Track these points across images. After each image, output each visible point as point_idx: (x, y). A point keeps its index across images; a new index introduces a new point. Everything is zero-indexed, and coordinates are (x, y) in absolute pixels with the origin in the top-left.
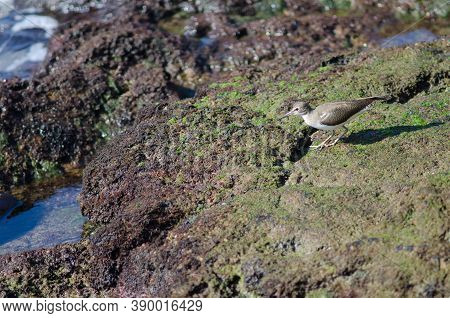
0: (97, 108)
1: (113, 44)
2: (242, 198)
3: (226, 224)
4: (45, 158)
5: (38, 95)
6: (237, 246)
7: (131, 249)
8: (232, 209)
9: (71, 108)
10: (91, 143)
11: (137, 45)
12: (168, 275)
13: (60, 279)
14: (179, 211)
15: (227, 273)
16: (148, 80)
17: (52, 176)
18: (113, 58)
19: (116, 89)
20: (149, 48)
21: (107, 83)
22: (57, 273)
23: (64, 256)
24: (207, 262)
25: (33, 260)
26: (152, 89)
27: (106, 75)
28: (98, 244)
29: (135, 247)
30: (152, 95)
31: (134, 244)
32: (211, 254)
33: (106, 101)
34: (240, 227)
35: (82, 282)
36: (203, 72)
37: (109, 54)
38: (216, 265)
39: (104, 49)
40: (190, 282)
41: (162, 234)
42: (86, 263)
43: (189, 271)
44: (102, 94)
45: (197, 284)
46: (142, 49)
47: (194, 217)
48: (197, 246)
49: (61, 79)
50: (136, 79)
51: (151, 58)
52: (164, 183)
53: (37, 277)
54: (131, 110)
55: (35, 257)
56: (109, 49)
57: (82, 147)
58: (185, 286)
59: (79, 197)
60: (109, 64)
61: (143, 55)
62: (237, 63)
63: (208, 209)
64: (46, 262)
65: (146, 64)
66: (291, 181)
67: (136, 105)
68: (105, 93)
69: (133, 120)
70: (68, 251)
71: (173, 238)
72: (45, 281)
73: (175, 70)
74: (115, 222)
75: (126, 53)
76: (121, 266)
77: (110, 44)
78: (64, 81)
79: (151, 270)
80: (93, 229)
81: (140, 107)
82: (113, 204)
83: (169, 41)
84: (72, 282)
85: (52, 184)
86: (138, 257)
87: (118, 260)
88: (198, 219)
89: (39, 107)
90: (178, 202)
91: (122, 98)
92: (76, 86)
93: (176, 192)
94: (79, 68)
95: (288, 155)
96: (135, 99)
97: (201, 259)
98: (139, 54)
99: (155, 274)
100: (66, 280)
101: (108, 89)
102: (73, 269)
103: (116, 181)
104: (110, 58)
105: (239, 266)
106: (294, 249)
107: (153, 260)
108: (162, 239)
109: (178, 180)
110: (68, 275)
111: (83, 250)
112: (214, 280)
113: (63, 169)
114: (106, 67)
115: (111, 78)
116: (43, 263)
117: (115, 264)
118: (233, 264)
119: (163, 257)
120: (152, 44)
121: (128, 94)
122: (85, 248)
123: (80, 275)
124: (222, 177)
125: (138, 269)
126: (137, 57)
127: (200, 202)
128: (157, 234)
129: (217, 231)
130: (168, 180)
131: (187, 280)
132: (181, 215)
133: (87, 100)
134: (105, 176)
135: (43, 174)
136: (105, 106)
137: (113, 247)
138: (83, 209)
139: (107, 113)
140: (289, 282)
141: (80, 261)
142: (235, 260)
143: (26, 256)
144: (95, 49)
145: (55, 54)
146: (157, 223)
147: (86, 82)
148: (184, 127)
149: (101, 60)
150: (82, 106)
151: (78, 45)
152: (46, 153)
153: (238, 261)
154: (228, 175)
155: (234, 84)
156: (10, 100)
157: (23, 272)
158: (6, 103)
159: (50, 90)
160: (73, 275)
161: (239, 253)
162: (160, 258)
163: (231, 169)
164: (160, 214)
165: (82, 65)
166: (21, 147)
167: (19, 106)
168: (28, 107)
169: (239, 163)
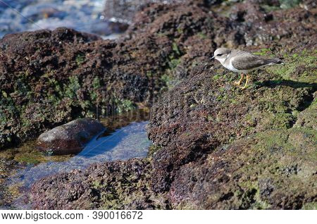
0: (164, 64)
1: (178, 21)
2: (262, 135)
3: (249, 152)
4: (125, 98)
5: (123, 53)
6: (256, 168)
7: (181, 165)
8: (254, 142)
9: (146, 64)
10: (158, 90)
11: (194, 21)
12: (206, 185)
13: (130, 183)
14: (217, 141)
15: (248, 186)
16: (201, 47)
17: (129, 111)
18: (177, 30)
19: (178, 52)
20: (203, 24)
21: (172, 47)
22: (129, 179)
23: (134, 167)
24: (234, 178)
25: (112, 169)
26: (204, 54)
27: (171, 42)
28: (158, 161)
29: (184, 164)
30: (203, 58)
31: (184, 162)
32: (238, 173)
33: (170, 60)
34: (259, 155)
35: (145, 186)
36: (240, 44)
37: (175, 28)
38: (240, 180)
39: (171, 23)
40: (222, 192)
41: (204, 156)
42: (149, 173)
43: (221, 183)
44: (168, 55)
45: (226, 193)
46: (197, 25)
47: (227, 146)
48: (228, 166)
49: (139, 43)
50: (192, 46)
51: (204, 32)
52: (207, 120)
53: (114, 179)
54: (187, 67)
55: (114, 167)
56: (175, 23)
57: (151, 91)
58: (218, 194)
59: (147, 126)
60: (174, 34)
61: (198, 28)
62: (264, 38)
63: (238, 141)
64: (121, 170)
65: (200, 36)
66: (297, 125)
67: (191, 64)
68: (170, 55)
69: (188, 74)
70: (137, 164)
71: (211, 159)
72: (119, 183)
73: (221, 41)
74: (171, 146)
75: (186, 27)
76: (173, 177)
77: (176, 20)
78: (142, 44)
79: (194, 181)
80: (156, 150)
81: (194, 65)
82: (170, 133)
83: (218, 21)
84: (138, 186)
86: (186, 172)
87: (172, 172)
88: (230, 147)
89: (124, 62)
90: (216, 134)
91: (181, 60)
92: (150, 48)
93: (216, 127)
94: (153, 36)
95: (296, 106)
96: (191, 60)
97: (230, 176)
98: (195, 28)
99: (197, 184)
100: (134, 184)
101: (171, 51)
102: (140, 176)
103: (173, 117)
104: (175, 30)
105: (257, 182)
106: (296, 173)
107: (196, 174)
108: (203, 159)
109: (218, 119)
110: (136, 181)
111: (147, 164)
112: (239, 191)
113: (137, 106)
114: (171, 37)
115: (174, 44)
116: (119, 171)
117: (169, 175)
118: (253, 181)
119: (203, 172)
120: (204, 22)
121: (186, 56)
122: (149, 163)
123: (145, 181)
124: (248, 119)
125: (185, 180)
126: (194, 30)
127: (232, 136)
128: (200, 156)
129: (242, 156)
130: (210, 118)
131: (219, 190)
132: (218, 143)
133: (157, 58)
134: (166, 113)
135: (123, 109)
136: (169, 63)
137: (168, 163)
138: (150, 135)
139: (171, 69)
140: (292, 196)
141: (145, 172)
142: (254, 178)
143: (107, 165)
144: (165, 23)
145: (136, 24)
146: (201, 148)
147: (157, 45)
148: (224, 82)
149: (169, 30)
150: (153, 63)
151: (153, 20)
152: (125, 94)
153: (256, 179)
154: (253, 118)
155: (261, 54)
156: (103, 55)
157: (105, 176)
158: (100, 57)
159: (132, 50)
160: (140, 181)
161: (257, 173)
162: (201, 173)
163: (255, 114)
164: (203, 142)
165: (155, 34)
166: (109, 88)
167: (110, 60)
168: (115, 61)
169: (261, 109)
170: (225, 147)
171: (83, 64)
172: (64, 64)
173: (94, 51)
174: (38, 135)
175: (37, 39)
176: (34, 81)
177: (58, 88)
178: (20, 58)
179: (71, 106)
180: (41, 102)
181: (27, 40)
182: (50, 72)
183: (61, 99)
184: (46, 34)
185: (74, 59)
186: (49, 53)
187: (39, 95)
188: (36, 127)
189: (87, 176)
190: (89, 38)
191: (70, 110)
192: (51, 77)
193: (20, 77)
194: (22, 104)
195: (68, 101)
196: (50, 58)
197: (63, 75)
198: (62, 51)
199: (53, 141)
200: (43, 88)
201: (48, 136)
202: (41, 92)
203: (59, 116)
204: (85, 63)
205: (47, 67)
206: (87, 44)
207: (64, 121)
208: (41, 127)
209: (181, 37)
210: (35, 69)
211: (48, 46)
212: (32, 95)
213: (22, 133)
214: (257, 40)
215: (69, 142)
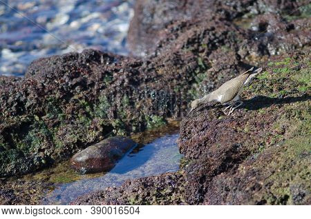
0: (191, 79)
1: (201, 36)
2: (290, 142)
3: (279, 159)
4: (154, 114)
5: (149, 70)
6: (287, 175)
7: (213, 176)
8: (283, 149)
9: (172, 80)
10: (186, 104)
11: (217, 35)
12: (239, 195)
13: (164, 197)
14: (247, 150)
15: (280, 193)
16: (225, 60)
17: (159, 126)
18: (201, 45)
19: (203, 66)
20: (226, 38)
21: (197, 62)
22: (163, 193)
23: (168, 181)
24: (266, 186)
25: (146, 184)
26: (229, 66)
27: (196, 57)
28: (191, 173)
29: (216, 175)
30: (229, 70)
31: (216, 173)
32: (269, 180)
33: (196, 74)
34: (289, 161)
35: (180, 199)
36: (263, 55)
37: (199, 42)
38: (272, 188)
39: (195, 39)
40: (255, 200)
41: (235, 166)
42: (183, 186)
43: (254, 191)
44: (194, 70)
45: (259, 201)
46: (221, 38)
47: (257, 155)
48: (259, 174)
49: (166, 59)
50: (217, 59)
51: (228, 45)
52: (236, 131)
53: (148, 194)
54: (213, 81)
55: (148, 182)
56: (199, 39)
57: (179, 106)
58: (251, 202)
59: (178, 140)
60: (198, 49)
61: (222, 42)
62: (287, 48)
63: (268, 148)
64: (155, 185)
65: (224, 49)
67: (217, 78)
68: (196, 69)
69: (215, 87)
70: (170, 178)
71: (242, 169)
72: (154, 198)
73: (245, 53)
74: (202, 158)
75: (210, 41)
76: (206, 188)
77: (199, 35)
78: (167, 61)
79: (227, 191)
80: (187, 163)
81: (219, 79)
82: (201, 145)
83: (240, 33)
84: (173, 199)
85: (159, 132)
86: (218, 182)
87: (205, 184)
88: (260, 156)
89: (151, 79)
90: (246, 144)
91: (207, 73)
92: (175, 64)
93: (245, 137)
94: (178, 52)
96: (216, 73)
97: (262, 184)
98: (219, 42)
99: (230, 194)
100: (169, 198)
101: (197, 66)
102: (174, 190)
103: (203, 130)
104: (199, 45)
105: (289, 189)
107: (229, 184)
108: (235, 169)
109: (246, 130)
110: (170, 194)
111: (180, 177)
112: (271, 198)
113: (166, 121)
114: (196, 52)
115: (200, 59)
116: (153, 186)
117: (203, 187)
118: (285, 187)
119: (236, 182)
120: (228, 36)
121: (211, 69)
122: (182, 176)
123: (179, 194)
124: (276, 128)
125: (218, 190)
126: (217, 44)
127: (261, 144)
128: (231, 166)
129: (273, 164)
130: (239, 129)
131: (252, 198)
132: (248, 153)
133: (183, 73)
134: (195, 126)
135: (153, 125)
136: (195, 77)
137: (201, 175)
138: (181, 148)
139: (197, 83)
141: (179, 185)
142: (286, 184)
143: (141, 181)
144: (189, 39)
145: (161, 42)
146: (231, 158)
147: (183, 61)
148: (250, 93)
149: (193, 46)
150: (179, 78)
151: (177, 36)
152: (155, 110)
153: (288, 185)
154: (281, 126)
155: (285, 63)
156: (130, 74)
157: (139, 192)
158: (128, 76)
159: (158, 67)
160: (174, 194)
161: (288, 180)
162: (234, 183)
163: (283, 121)
164: (233, 152)
165: (180, 50)
166: (138, 106)
167: (137, 78)
168: (142, 79)
169: (288, 117)
170: (256, 156)
171: (111, 84)
172: (92, 84)
173: (121, 71)
174: (71, 155)
175: (65, 62)
176: (65, 104)
177: (88, 109)
178: (50, 82)
179: (102, 125)
180: (72, 123)
181: (55, 64)
182: (79, 94)
183: (92, 119)
184: (73, 57)
185: (102, 79)
186: (77, 75)
187: (70, 116)
188: (70, 148)
189: (122, 192)
190: (115, 58)
191: (101, 129)
192: (81, 98)
193: (51, 101)
194: (54, 126)
195: (99, 121)
196: (78, 80)
197: (92, 96)
198: (90, 72)
199: (87, 161)
200: (73, 109)
201: (82, 156)
202: (73, 113)
203: (91, 136)
204: (113, 83)
205: (76, 89)
206: (114, 64)
207: (96, 140)
208: (74, 148)
209: (206, 51)
210: (65, 92)
211: (76, 69)
212: (64, 117)
213: (56, 154)
214: (280, 50)
215: (103, 161)
